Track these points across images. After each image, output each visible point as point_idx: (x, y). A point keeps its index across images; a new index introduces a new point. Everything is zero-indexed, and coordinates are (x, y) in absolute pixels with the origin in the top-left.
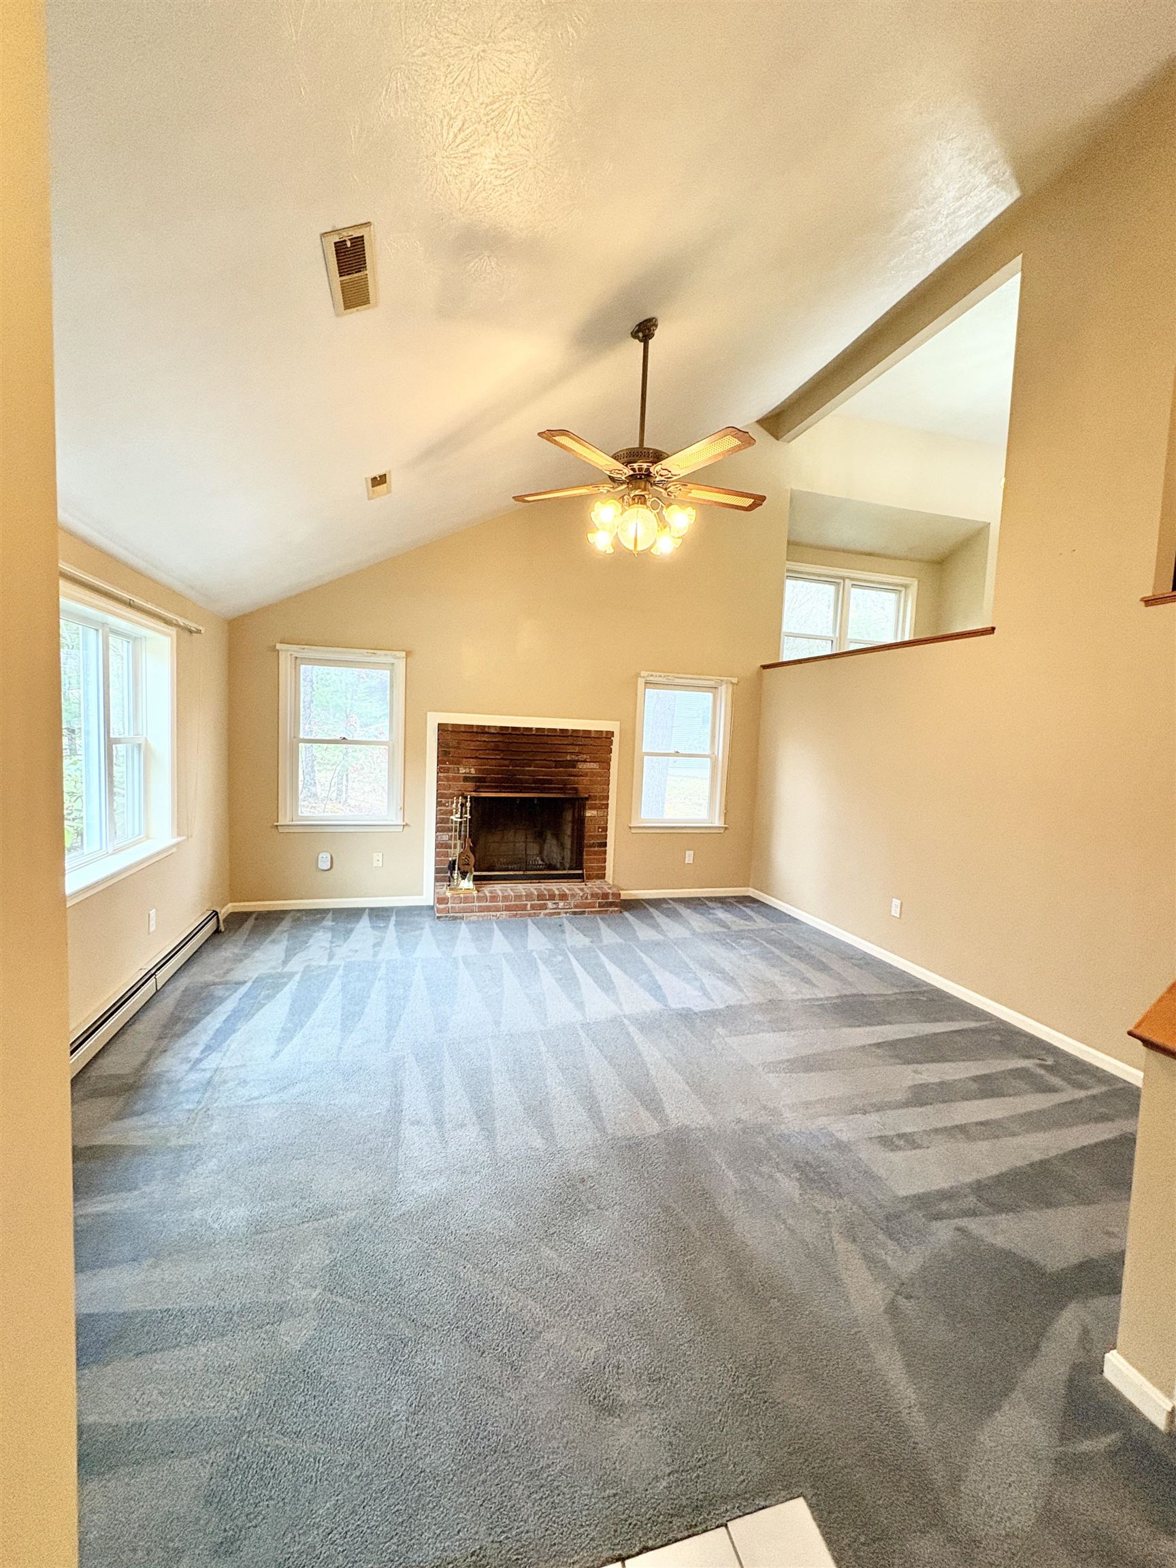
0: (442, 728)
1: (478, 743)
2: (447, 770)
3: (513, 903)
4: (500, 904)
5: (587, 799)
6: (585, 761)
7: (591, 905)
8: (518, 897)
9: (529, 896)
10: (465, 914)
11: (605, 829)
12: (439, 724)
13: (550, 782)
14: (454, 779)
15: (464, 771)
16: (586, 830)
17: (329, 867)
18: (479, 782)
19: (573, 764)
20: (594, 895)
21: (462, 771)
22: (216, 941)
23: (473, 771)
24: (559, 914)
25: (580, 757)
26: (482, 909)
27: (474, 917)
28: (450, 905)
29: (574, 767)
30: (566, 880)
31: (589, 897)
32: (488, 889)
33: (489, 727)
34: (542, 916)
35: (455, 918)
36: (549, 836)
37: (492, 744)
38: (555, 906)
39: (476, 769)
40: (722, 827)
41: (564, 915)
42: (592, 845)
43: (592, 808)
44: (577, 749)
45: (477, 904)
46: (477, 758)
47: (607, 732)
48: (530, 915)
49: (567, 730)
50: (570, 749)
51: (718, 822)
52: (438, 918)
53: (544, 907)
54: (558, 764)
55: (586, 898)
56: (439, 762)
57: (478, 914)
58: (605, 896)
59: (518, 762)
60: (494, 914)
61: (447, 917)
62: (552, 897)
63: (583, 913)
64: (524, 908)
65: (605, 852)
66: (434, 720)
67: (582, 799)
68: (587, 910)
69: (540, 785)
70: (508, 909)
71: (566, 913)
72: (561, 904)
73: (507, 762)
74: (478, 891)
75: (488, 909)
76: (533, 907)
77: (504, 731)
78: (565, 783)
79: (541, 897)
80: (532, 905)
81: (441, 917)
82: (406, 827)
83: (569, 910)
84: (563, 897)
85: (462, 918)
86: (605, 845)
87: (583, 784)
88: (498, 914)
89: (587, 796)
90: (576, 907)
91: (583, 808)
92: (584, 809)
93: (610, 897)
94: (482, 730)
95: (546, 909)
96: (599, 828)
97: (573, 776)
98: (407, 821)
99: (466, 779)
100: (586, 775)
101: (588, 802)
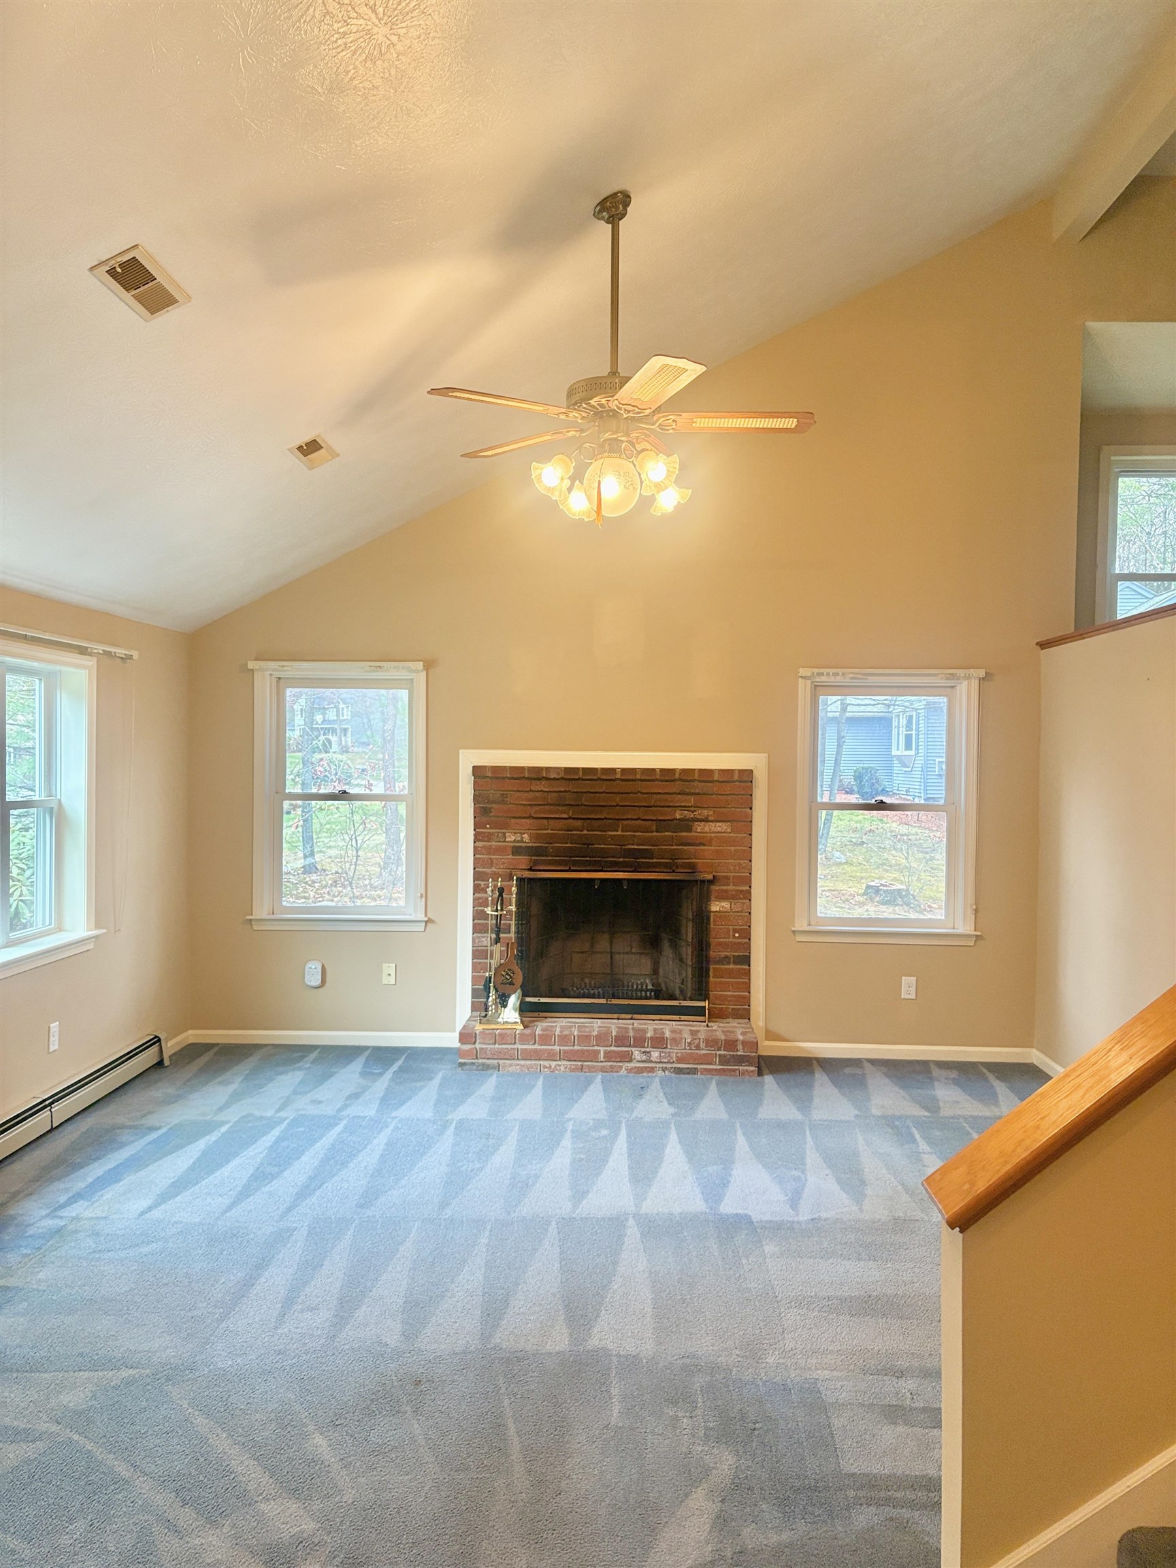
0: (478, 771)
1: (531, 795)
2: (489, 837)
3: (576, 1048)
4: (557, 1048)
5: (711, 882)
6: (706, 820)
7: (707, 1060)
8: (585, 1039)
9: (601, 1039)
10: (501, 1062)
11: (746, 934)
12: (474, 767)
14: (500, 850)
15: (513, 838)
16: (712, 934)
17: (319, 983)
18: (536, 853)
19: (686, 824)
20: (712, 1043)
21: (510, 837)
22: (155, 1075)
23: (526, 837)
24: (652, 1070)
25: (699, 813)
26: (527, 1055)
27: (514, 1066)
28: (478, 1046)
29: (688, 830)
30: (677, 1017)
31: (702, 1045)
32: (540, 1027)
33: (548, 769)
34: (623, 1072)
35: (486, 1067)
36: (666, 945)
37: (556, 794)
38: (644, 1058)
39: (531, 835)
40: (968, 936)
41: (660, 1073)
42: (726, 960)
43: (723, 896)
44: (692, 800)
45: (520, 1047)
46: (530, 817)
47: (741, 772)
48: (603, 1070)
49: (672, 771)
50: (679, 800)
51: (964, 926)
52: (461, 1065)
53: (628, 1058)
54: (662, 824)
55: (698, 1047)
56: (477, 826)
57: (522, 1062)
58: (731, 1044)
59: (596, 823)
60: (546, 1063)
61: (473, 1064)
62: (639, 1041)
63: (693, 1071)
64: (593, 1056)
65: (748, 974)
66: (469, 759)
67: (703, 881)
68: (699, 1067)
69: (635, 859)
70: (568, 1056)
71: (664, 1070)
72: (655, 1055)
73: (579, 823)
74: (525, 1027)
75: (536, 1056)
76: (609, 1056)
77: (570, 775)
78: (674, 855)
79: (621, 1040)
80: (606, 1053)
81: (464, 1064)
82: (429, 925)
83: (669, 1066)
84: (659, 1042)
85: (498, 1067)
86: (746, 960)
87: (706, 862)
88: (553, 1064)
89: (710, 877)
90: (679, 1060)
91: (705, 898)
92: (708, 899)
93: (740, 1047)
94: (537, 775)
95: (631, 1061)
96: (735, 931)
97: (686, 844)
98: (429, 915)
99: (516, 851)
100: (710, 842)
101: (714, 888)
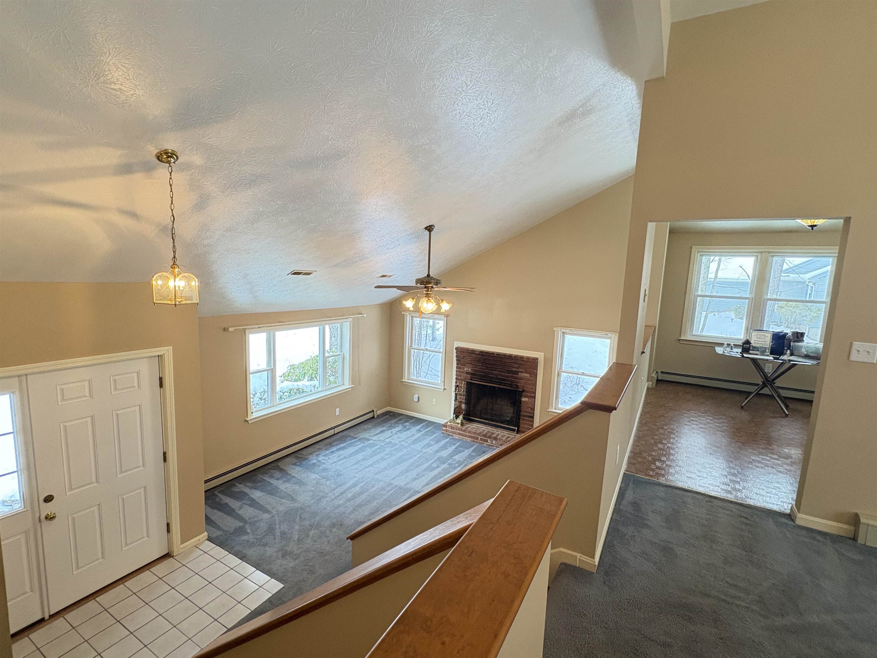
0: (458, 348)
1: (471, 358)
2: (460, 368)
3: (473, 435)
6: (522, 372)
8: (475, 433)
11: (533, 409)
12: (456, 347)
13: (505, 380)
14: (462, 372)
16: (522, 408)
17: (417, 401)
18: (473, 375)
19: (517, 373)
21: (466, 369)
22: (369, 421)
23: (470, 369)
24: (493, 446)
25: (520, 370)
27: (456, 437)
28: (447, 429)
29: (517, 374)
30: (507, 431)
32: (466, 426)
33: (476, 350)
34: (485, 445)
35: (449, 435)
37: (478, 358)
39: (471, 369)
42: (524, 416)
43: (526, 396)
44: (517, 366)
45: (458, 431)
46: (471, 364)
47: (534, 358)
48: (480, 443)
49: (512, 355)
50: (514, 365)
54: (509, 372)
56: (457, 364)
59: (490, 368)
60: (465, 438)
61: (446, 433)
64: (477, 438)
66: (455, 344)
67: (519, 391)
69: (501, 381)
70: (470, 437)
72: (494, 442)
73: (485, 368)
74: (462, 425)
75: (460, 435)
77: (482, 352)
78: (512, 381)
80: (481, 438)
81: (444, 433)
82: (445, 390)
84: (495, 439)
85: (452, 436)
86: (533, 416)
87: (521, 384)
89: (522, 390)
92: (521, 397)
94: (473, 351)
96: (529, 408)
97: (515, 378)
98: (445, 387)
99: (467, 373)
100: (523, 379)
101: (524, 393)
